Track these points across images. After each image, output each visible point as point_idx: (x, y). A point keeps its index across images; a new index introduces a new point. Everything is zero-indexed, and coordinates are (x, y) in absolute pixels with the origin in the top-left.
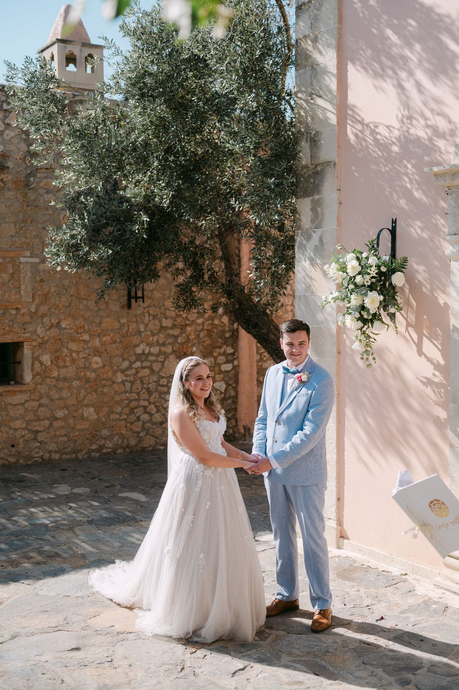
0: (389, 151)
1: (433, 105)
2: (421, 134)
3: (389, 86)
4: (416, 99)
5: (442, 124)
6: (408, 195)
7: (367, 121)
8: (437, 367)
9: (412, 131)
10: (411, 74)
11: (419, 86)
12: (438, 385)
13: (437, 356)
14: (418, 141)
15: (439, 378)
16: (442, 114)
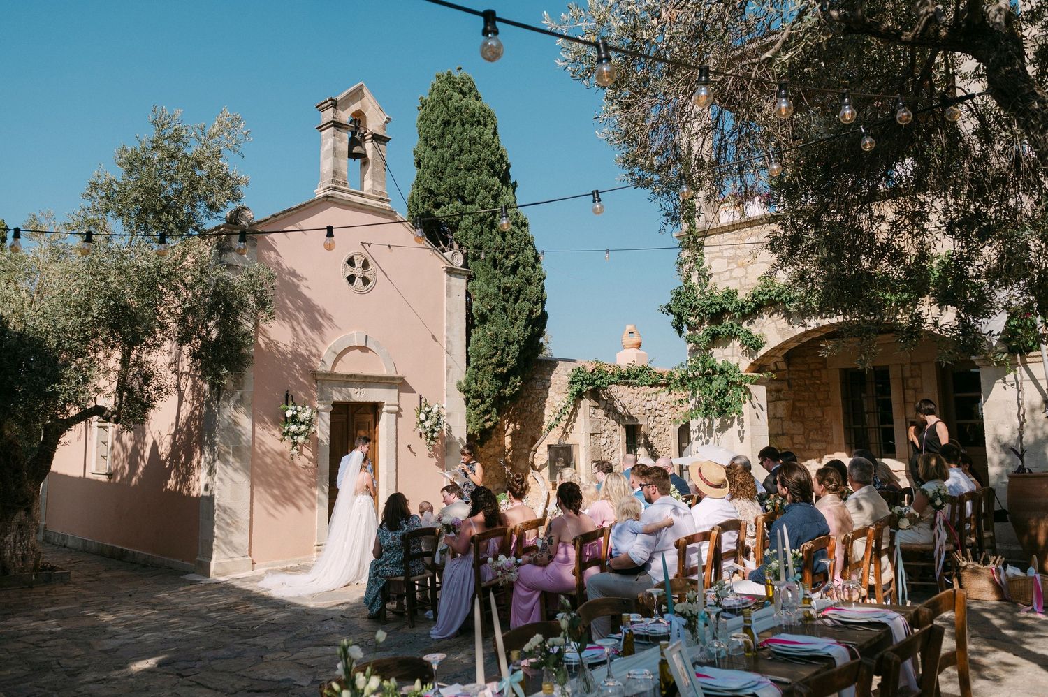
0: (286, 357)
1: (310, 341)
2: (304, 352)
3: (287, 325)
4: (303, 337)
5: (314, 350)
6: (296, 379)
7: (272, 339)
8: (310, 459)
9: (299, 350)
10: (299, 324)
11: (303, 330)
12: (311, 468)
13: (310, 455)
14: (302, 355)
15: (311, 464)
16: (316, 347)
